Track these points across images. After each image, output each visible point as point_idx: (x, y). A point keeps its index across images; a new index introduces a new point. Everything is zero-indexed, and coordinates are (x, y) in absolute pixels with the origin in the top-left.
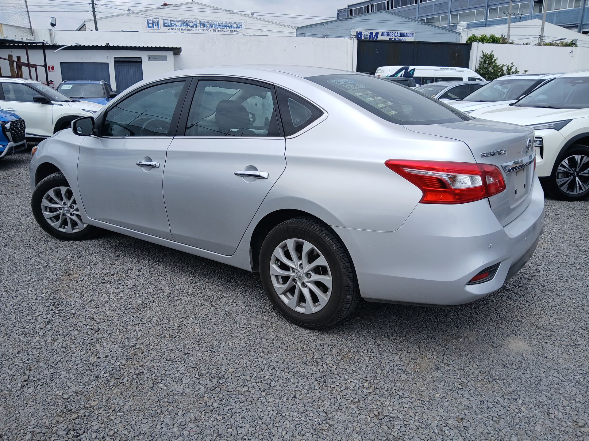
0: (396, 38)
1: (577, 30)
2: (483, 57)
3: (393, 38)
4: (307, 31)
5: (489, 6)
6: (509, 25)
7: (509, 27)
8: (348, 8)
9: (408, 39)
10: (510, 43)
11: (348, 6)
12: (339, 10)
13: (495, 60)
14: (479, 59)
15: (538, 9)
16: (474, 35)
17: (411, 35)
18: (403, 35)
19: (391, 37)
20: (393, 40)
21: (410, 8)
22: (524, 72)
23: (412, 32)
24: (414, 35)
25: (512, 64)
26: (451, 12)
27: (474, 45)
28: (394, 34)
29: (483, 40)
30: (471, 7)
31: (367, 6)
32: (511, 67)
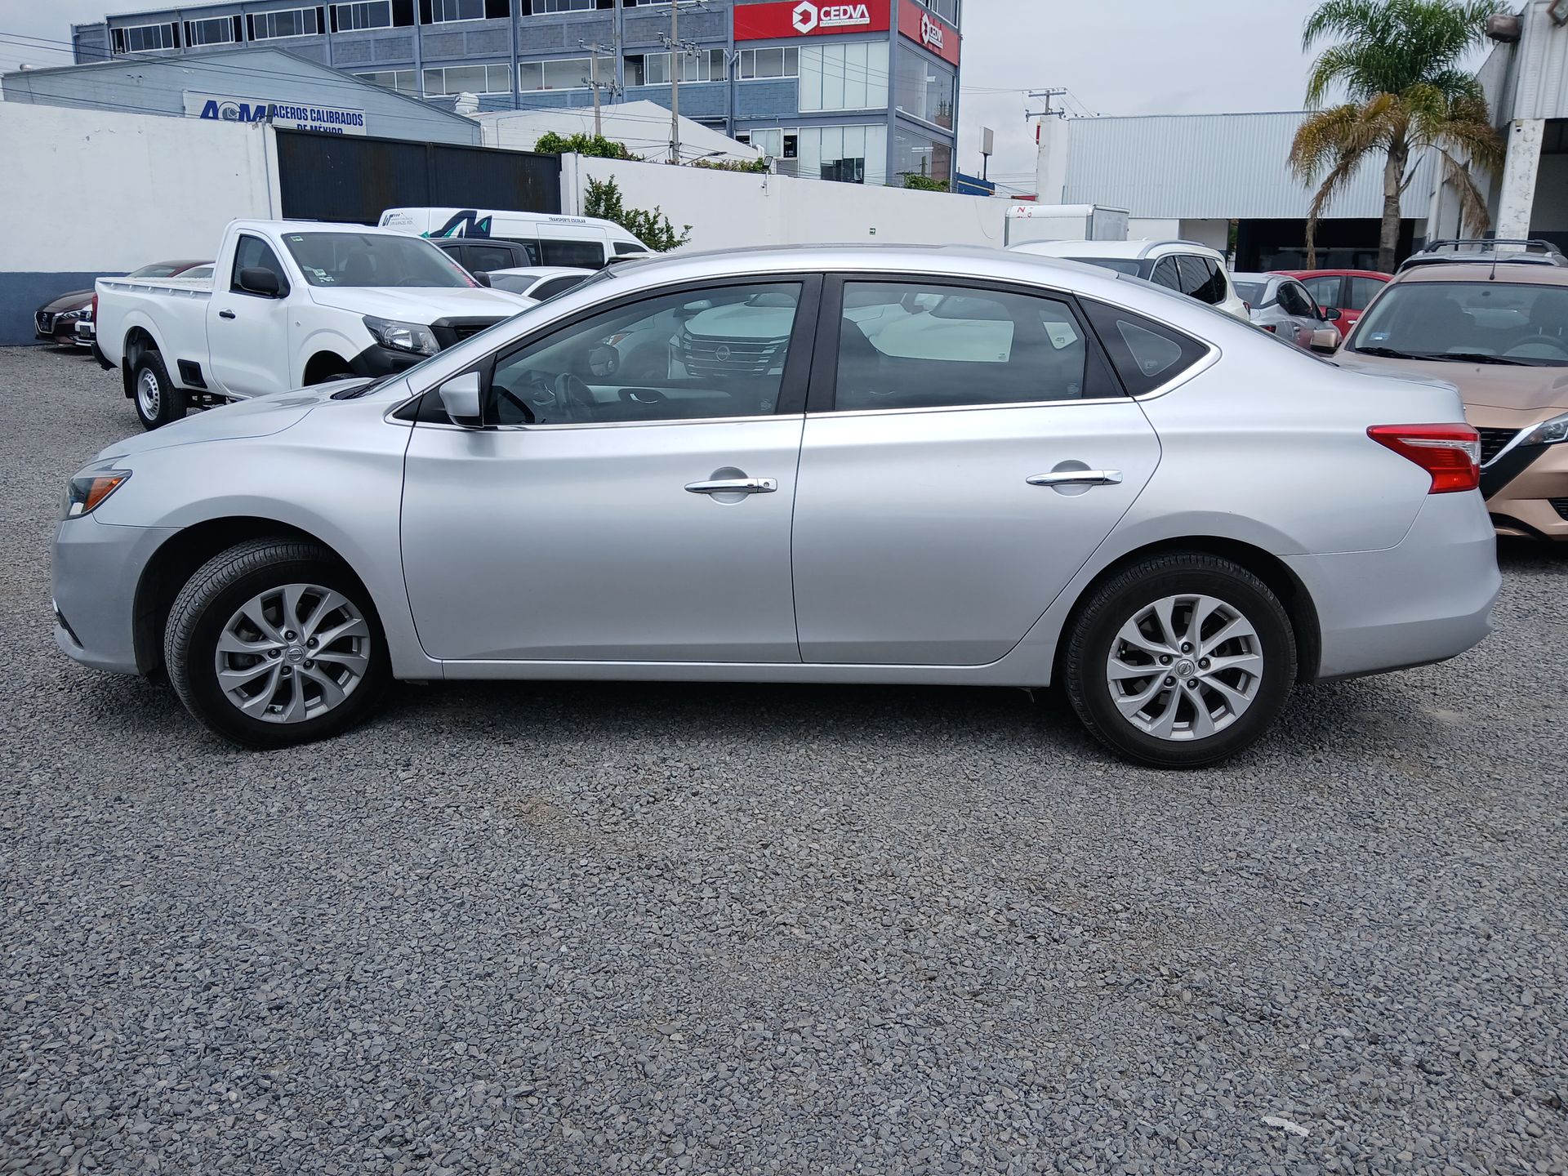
0: (317, 124)
1: (725, 132)
2: (591, 190)
3: (309, 124)
4: (38, 86)
5: (518, 57)
6: (598, 112)
7: (598, 117)
8: (109, 25)
9: (349, 130)
10: (639, 160)
11: (109, 19)
12: (77, 27)
13: (618, 199)
14: (583, 195)
15: (633, 75)
16: (554, 134)
17: (356, 119)
18: (333, 117)
19: (302, 122)
20: (308, 128)
21: (307, 43)
22: (684, 230)
23: (357, 112)
24: (363, 119)
25: (657, 209)
26: (422, 63)
27: (568, 159)
28: (309, 114)
29: (580, 146)
30: (472, 55)
31: (170, 23)
32: (655, 217)
